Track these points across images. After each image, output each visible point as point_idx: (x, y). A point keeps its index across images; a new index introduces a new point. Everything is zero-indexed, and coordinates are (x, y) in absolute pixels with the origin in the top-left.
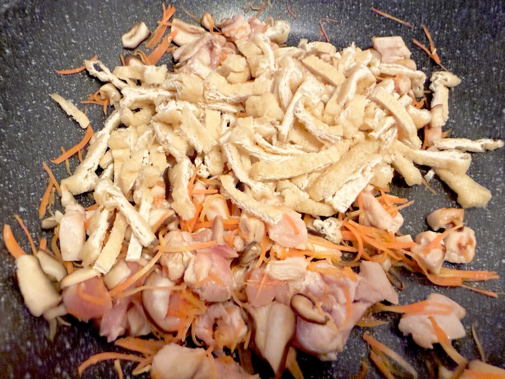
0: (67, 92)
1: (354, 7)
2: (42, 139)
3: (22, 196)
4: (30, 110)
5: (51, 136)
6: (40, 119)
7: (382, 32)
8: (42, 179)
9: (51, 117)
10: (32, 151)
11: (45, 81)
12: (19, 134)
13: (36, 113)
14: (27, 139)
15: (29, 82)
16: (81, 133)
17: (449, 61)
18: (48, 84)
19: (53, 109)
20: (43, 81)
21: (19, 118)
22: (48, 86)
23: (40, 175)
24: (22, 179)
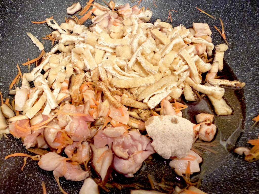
0: (35, 33)
1: (187, 5)
2: (19, 53)
3: (3, 78)
4: (15, 39)
5: (23, 52)
6: (20, 43)
7: (199, 20)
8: (15, 72)
9: (25, 43)
10: (12, 58)
11: (25, 26)
12: (8, 49)
13: (18, 40)
14: (11, 52)
15: (17, 25)
16: (39, 53)
17: (230, 39)
18: (26, 27)
19: (27, 40)
20: (24, 26)
21: (9, 42)
22: (26, 29)
23: (15, 70)
24: (4, 70)
